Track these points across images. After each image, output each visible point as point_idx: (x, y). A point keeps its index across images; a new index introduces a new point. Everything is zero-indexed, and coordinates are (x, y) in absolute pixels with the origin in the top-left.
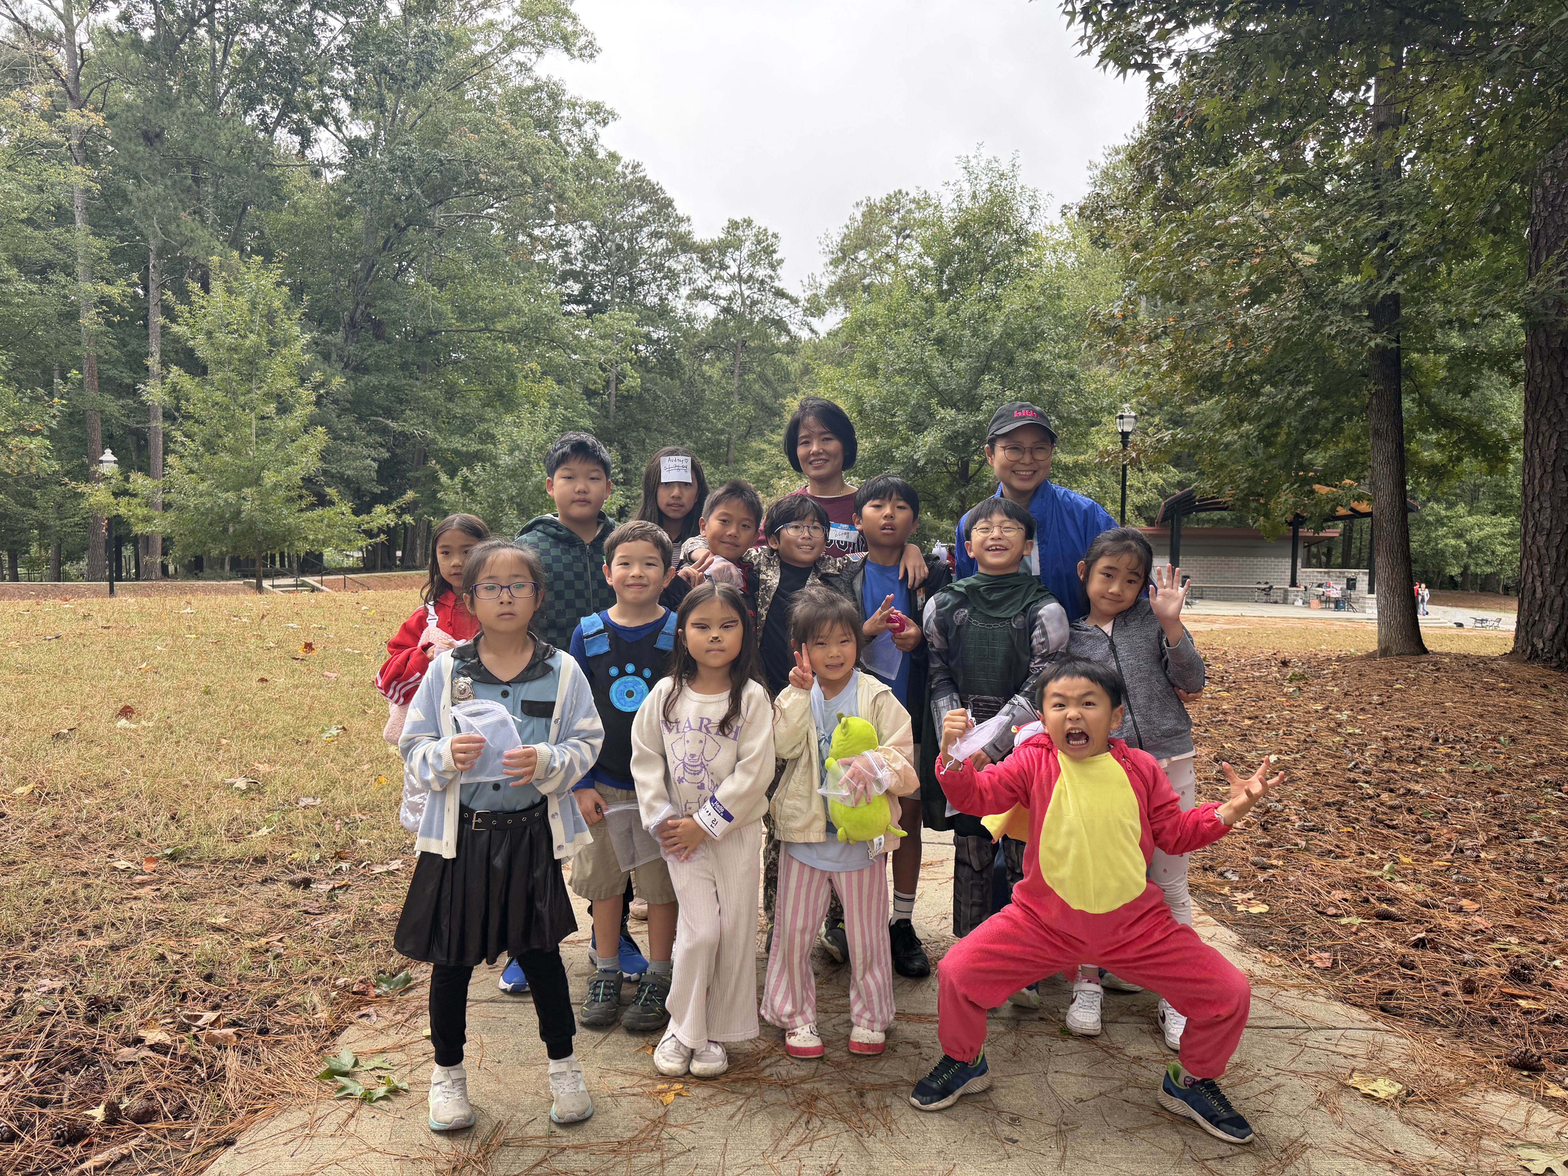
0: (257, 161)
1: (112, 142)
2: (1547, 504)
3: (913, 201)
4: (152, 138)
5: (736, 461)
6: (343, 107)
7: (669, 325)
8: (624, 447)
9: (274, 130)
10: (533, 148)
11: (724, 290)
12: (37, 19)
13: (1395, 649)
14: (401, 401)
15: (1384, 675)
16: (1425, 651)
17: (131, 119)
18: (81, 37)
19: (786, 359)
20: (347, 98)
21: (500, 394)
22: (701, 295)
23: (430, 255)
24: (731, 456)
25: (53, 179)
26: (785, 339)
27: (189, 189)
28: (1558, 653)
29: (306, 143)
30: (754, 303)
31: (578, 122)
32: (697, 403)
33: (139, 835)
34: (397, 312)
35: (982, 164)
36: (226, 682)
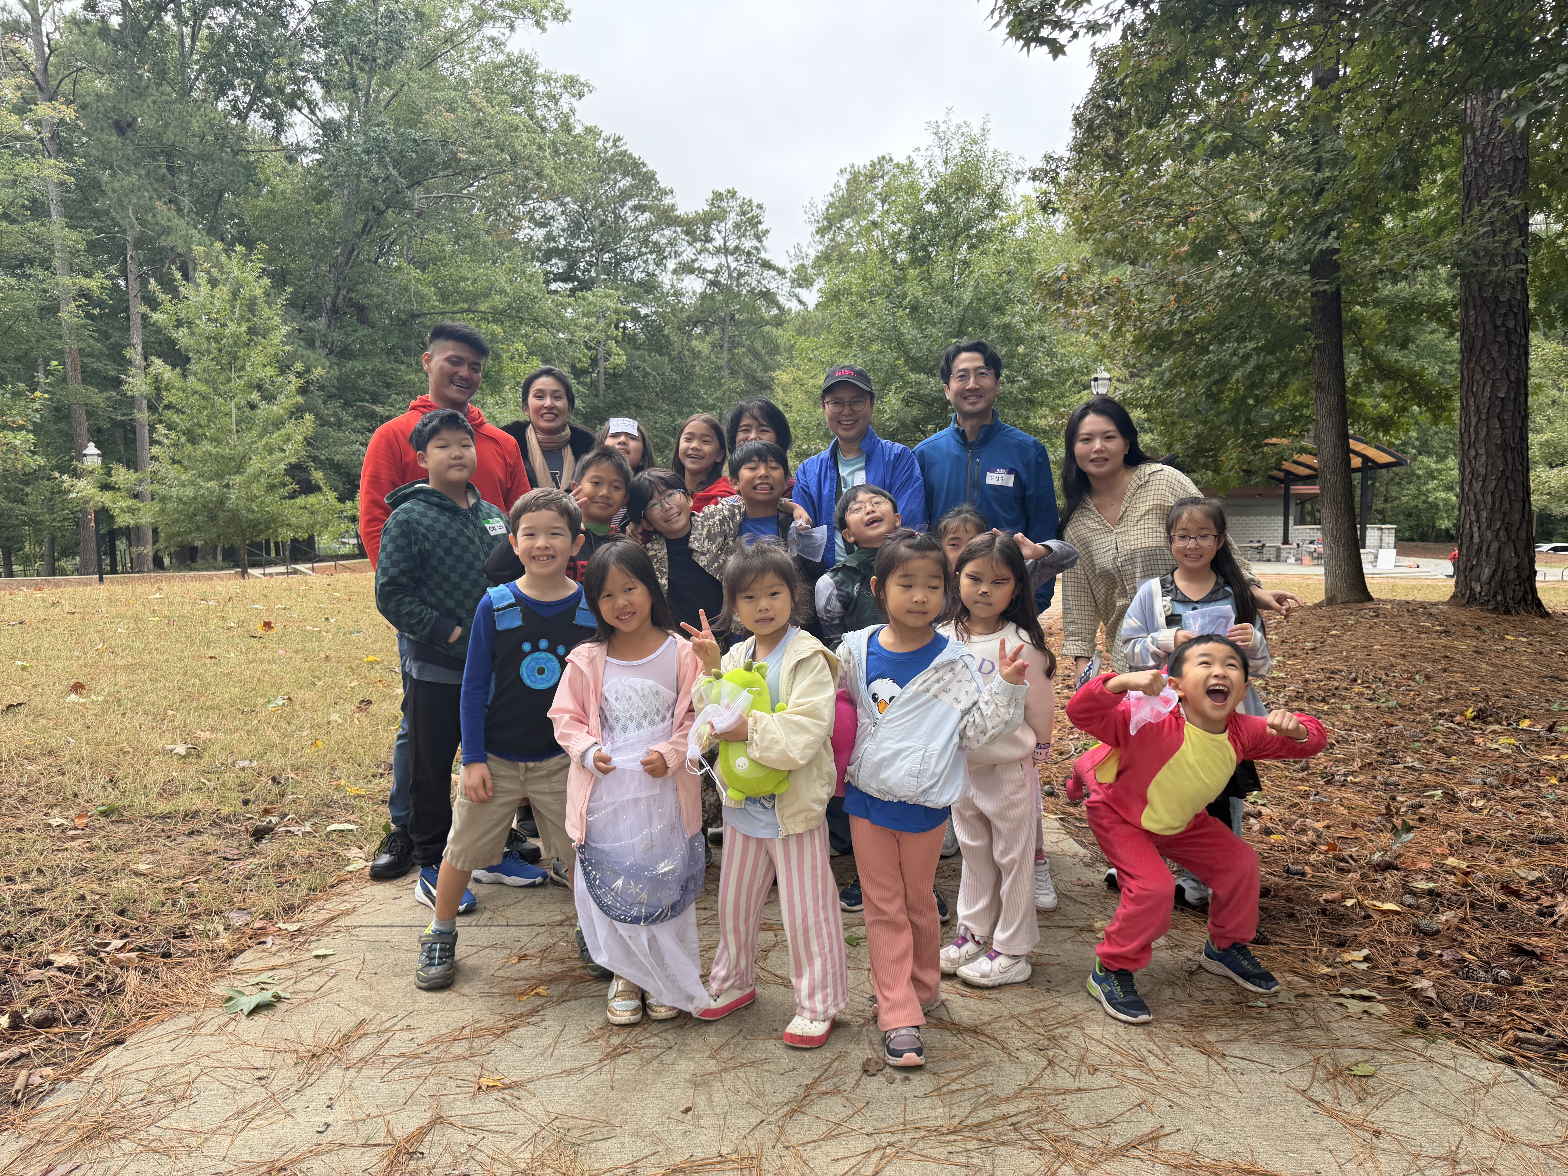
0: (231, 148)
1: (84, 133)
2: (1482, 451)
3: (898, 166)
4: (123, 127)
6: (315, 90)
7: (657, 300)
9: (247, 116)
10: (510, 125)
11: (710, 263)
13: (1340, 597)
14: (388, 386)
15: (1325, 623)
16: (1370, 599)
17: (102, 109)
18: (47, 26)
19: (777, 332)
20: (318, 79)
22: (687, 268)
23: (410, 237)
25: (26, 173)
26: (775, 311)
27: (163, 178)
28: (1495, 596)
29: (280, 128)
30: (741, 275)
31: (554, 97)
32: (686, 378)
33: (76, 795)
34: (379, 296)
35: (953, 129)
36: (181, 659)
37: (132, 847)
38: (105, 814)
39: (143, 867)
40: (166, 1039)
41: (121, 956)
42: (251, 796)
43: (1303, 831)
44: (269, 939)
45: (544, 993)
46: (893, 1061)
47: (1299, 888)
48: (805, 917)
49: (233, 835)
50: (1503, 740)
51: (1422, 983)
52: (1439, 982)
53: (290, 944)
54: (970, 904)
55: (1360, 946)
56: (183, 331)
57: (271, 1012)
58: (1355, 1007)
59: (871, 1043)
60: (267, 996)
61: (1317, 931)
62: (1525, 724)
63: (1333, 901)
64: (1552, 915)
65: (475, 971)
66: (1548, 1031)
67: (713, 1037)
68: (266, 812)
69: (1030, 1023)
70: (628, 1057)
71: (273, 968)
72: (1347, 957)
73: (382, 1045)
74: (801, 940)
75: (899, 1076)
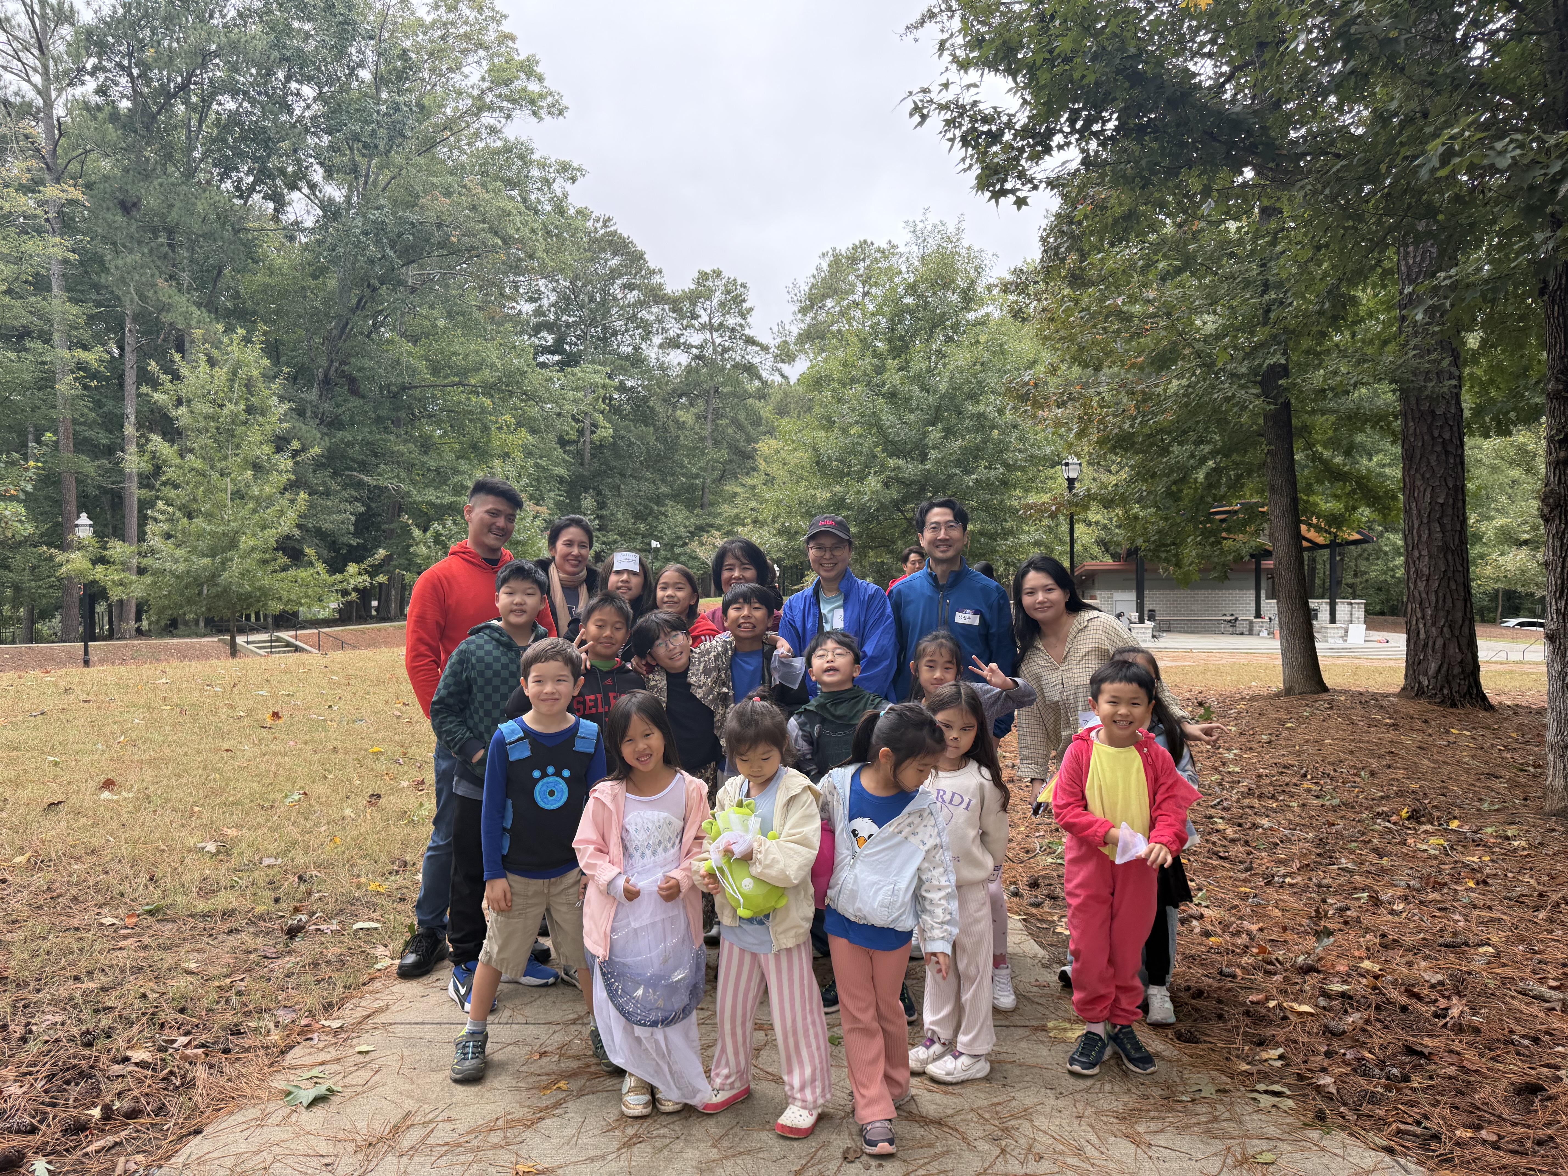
0: (232, 226)
2: (1425, 553)
3: (879, 250)
4: (127, 207)
5: (712, 504)
6: (317, 174)
7: (643, 373)
8: (599, 493)
9: (249, 197)
10: (504, 211)
11: (696, 339)
12: (16, 94)
13: (1297, 688)
14: (375, 455)
15: (1282, 715)
16: (1325, 689)
17: (108, 190)
18: (59, 111)
19: (758, 404)
20: (322, 164)
21: (474, 447)
22: (673, 343)
23: (402, 315)
24: (706, 500)
25: (31, 251)
26: (756, 384)
27: (165, 256)
28: (1441, 690)
29: (280, 208)
30: (725, 350)
31: (547, 180)
32: (671, 448)
33: (122, 895)
34: (372, 369)
35: (929, 228)
36: (199, 752)
37: (178, 946)
38: (151, 913)
39: (192, 966)
40: (238, 1129)
41: (189, 1052)
42: (280, 893)
43: (1238, 933)
44: (315, 1036)
45: (565, 1087)
46: (870, 1150)
47: (1230, 990)
48: (794, 1021)
49: (268, 933)
50: (1433, 840)
51: (1326, 1080)
52: (1340, 1079)
53: (334, 1040)
54: (936, 1010)
55: (1277, 1045)
56: (183, 410)
57: (326, 1106)
58: (1266, 1101)
59: (850, 1134)
60: (322, 1090)
61: (1241, 1031)
62: (1454, 825)
63: (1257, 1003)
64: (1445, 1017)
65: (501, 1066)
66: (1426, 1123)
67: (712, 1127)
68: (296, 910)
69: (987, 1116)
70: (643, 1145)
71: (322, 1064)
72: (1264, 1055)
73: (428, 1135)
74: (791, 1041)
75: (874, 1163)
